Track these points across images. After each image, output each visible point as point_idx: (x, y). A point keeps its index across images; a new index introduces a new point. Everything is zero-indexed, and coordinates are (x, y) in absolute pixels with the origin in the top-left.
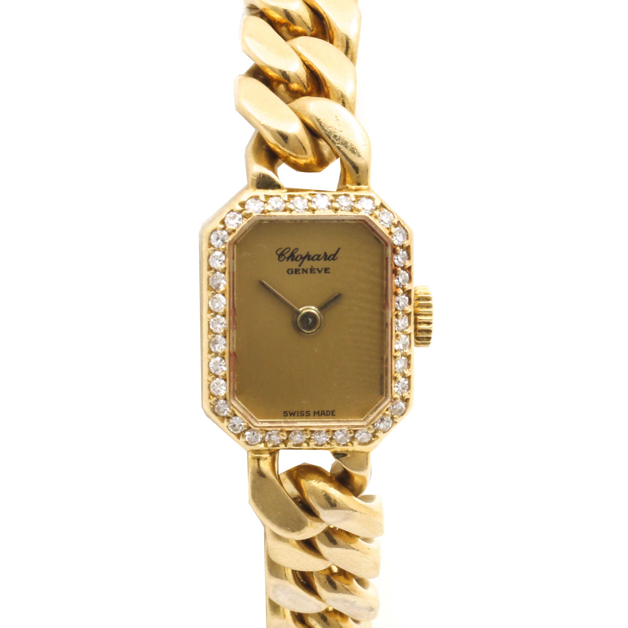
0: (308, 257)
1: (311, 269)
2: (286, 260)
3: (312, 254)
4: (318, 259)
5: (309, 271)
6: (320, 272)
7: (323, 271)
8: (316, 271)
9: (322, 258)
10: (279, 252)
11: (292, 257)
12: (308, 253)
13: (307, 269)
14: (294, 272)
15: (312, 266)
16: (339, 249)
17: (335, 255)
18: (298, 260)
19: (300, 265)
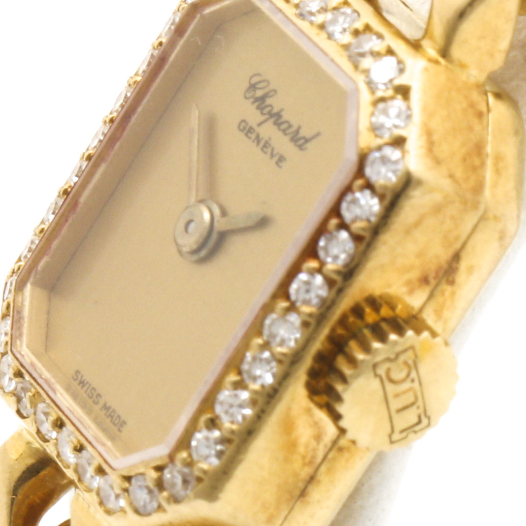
0: (277, 118)
1: (267, 142)
2: (252, 100)
4: (284, 131)
5: (262, 144)
6: (272, 156)
7: (276, 158)
8: (269, 150)
9: (291, 133)
10: (254, 80)
11: (261, 102)
12: (282, 110)
13: (262, 138)
14: (246, 131)
15: (270, 139)
16: (318, 134)
17: (307, 141)
18: (264, 114)
19: (260, 125)
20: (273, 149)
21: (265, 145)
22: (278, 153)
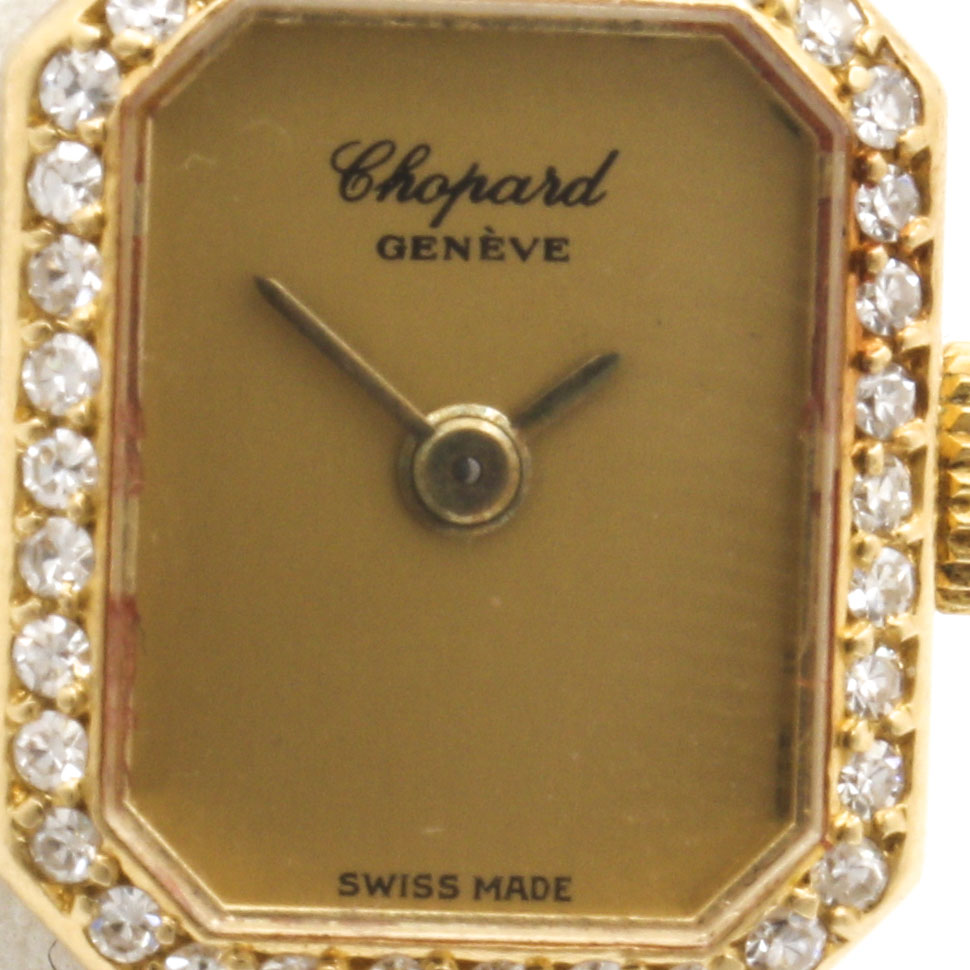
0: (476, 186)
1: (484, 241)
2: (373, 195)
3: (492, 172)
4: (516, 198)
5: (475, 249)
6: (524, 255)
7: (539, 252)
8: (508, 250)
9: (537, 192)
10: (346, 160)
11: (403, 184)
12: (475, 166)
13: (467, 240)
14: (408, 252)
15: (489, 229)
16: (613, 156)
17: (593, 182)
18: (430, 200)
19: (436, 222)
20: (515, 242)
21: (489, 245)
22: (535, 241)
